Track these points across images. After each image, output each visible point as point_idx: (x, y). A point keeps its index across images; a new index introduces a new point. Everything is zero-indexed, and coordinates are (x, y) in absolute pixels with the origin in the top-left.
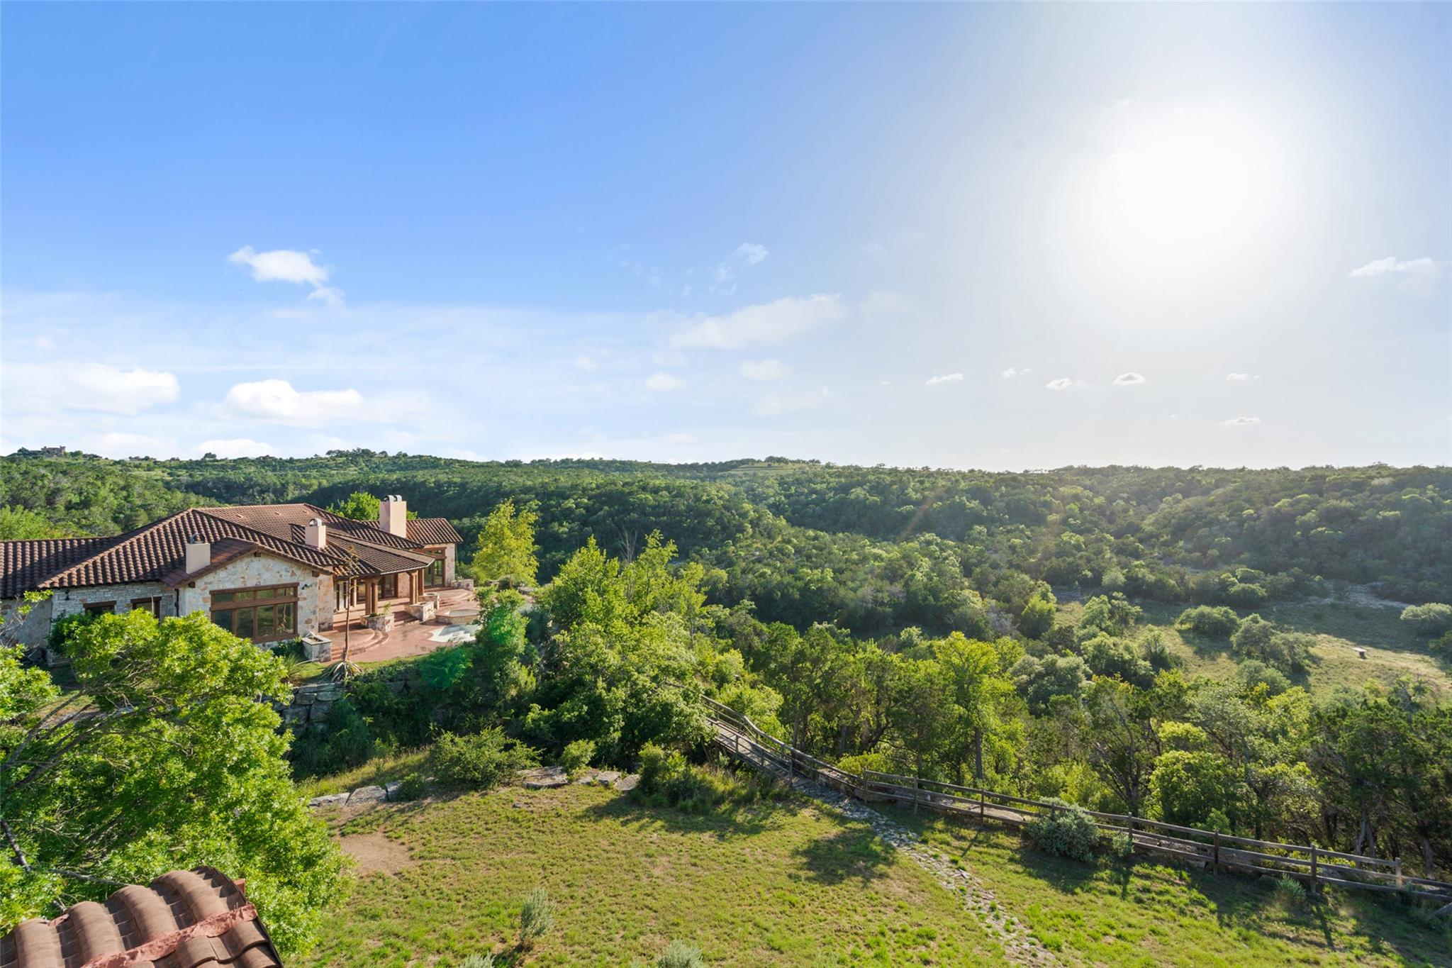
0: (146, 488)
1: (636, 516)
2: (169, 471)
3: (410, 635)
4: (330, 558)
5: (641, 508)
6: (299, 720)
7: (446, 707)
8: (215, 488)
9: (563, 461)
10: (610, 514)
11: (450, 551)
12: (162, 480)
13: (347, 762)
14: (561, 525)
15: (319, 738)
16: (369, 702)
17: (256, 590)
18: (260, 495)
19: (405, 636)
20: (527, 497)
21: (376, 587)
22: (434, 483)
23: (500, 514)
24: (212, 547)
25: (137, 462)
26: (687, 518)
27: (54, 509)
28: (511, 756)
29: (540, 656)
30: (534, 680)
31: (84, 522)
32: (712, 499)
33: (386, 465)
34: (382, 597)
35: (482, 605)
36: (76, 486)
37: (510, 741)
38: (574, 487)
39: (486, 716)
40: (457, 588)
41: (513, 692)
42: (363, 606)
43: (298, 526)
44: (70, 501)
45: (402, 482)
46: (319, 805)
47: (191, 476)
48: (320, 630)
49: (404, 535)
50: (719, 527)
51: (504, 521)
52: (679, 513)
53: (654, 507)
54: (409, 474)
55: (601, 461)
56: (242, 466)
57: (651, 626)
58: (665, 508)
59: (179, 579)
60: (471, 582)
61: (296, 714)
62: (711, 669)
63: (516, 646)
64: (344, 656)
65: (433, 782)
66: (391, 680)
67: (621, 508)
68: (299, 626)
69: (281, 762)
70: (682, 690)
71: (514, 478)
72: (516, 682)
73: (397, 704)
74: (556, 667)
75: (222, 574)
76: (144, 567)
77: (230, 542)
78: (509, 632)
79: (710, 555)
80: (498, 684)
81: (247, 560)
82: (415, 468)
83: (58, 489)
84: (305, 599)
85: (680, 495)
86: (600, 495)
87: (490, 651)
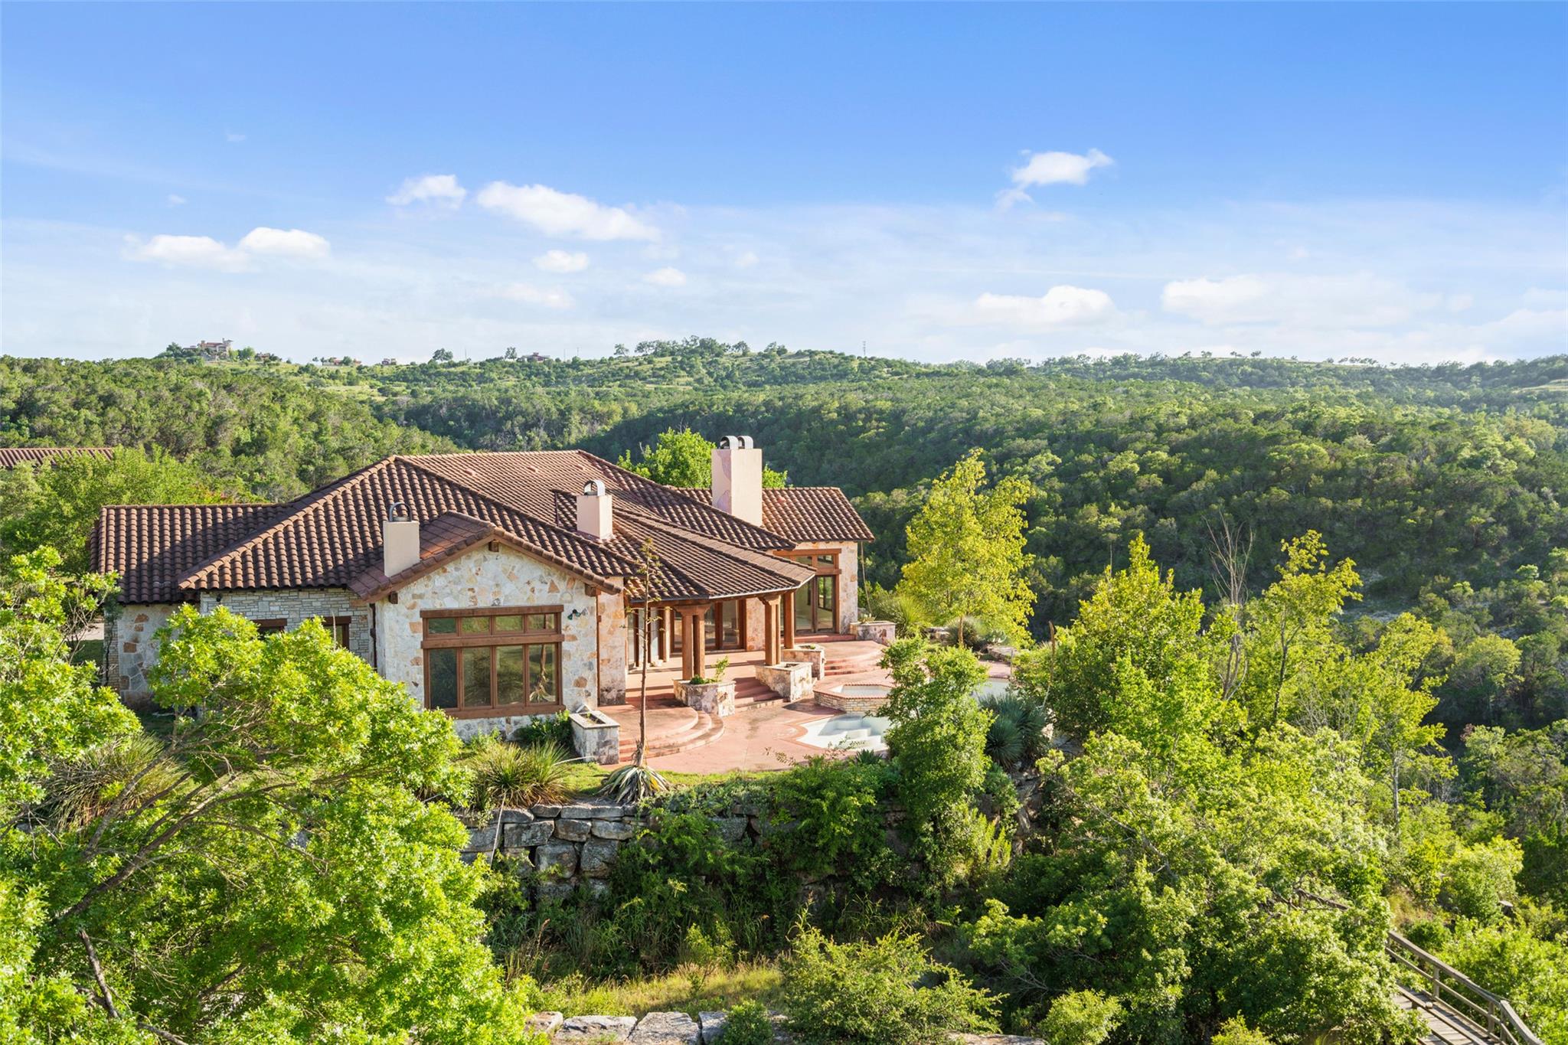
0: (345, 418)
1: (1284, 495)
2: (380, 385)
3: (763, 727)
4: (618, 559)
5: (1299, 477)
6: (562, 870)
7: (825, 881)
8: (451, 417)
9: (1116, 362)
10: (1222, 491)
11: (849, 559)
12: (371, 403)
13: (643, 963)
14: (1104, 511)
15: (595, 909)
16: (681, 850)
17: (492, 614)
18: (523, 434)
19: (754, 729)
20: (1031, 444)
21: (702, 625)
22: (838, 412)
23: (955, 481)
24: (423, 527)
25: (333, 369)
26: (1417, 503)
27: (216, 453)
28: (937, 997)
29: (1020, 798)
30: (1008, 847)
31: (258, 477)
32: (1486, 457)
33: (745, 371)
34: (717, 646)
35: (897, 677)
36: (245, 412)
37: (936, 968)
38: (1137, 423)
39: (904, 912)
40: (863, 639)
41: (961, 870)
42: (678, 662)
43: (567, 495)
44: (238, 440)
45: (775, 409)
46: (585, 1030)
47: (414, 394)
48: (601, 702)
49: (758, 522)
50: (1504, 531)
51: (963, 499)
52: (1396, 492)
53: (1330, 475)
54: (788, 390)
55: (1208, 363)
56: (494, 375)
57: (1280, 758)
58: (1360, 475)
59: (374, 584)
60: (889, 627)
61: (558, 857)
62: (1438, 876)
63: (966, 772)
64: (638, 755)
65: (785, 1026)
66: (721, 814)
67: (1249, 473)
68: (565, 690)
69: (473, 911)
70: (1339, 913)
71: (1003, 400)
72: (965, 849)
73: (732, 861)
74: (1055, 826)
75: (438, 580)
76: (324, 561)
77: (452, 520)
78: (951, 740)
79: (1475, 599)
80: (929, 848)
81: (477, 556)
82: (800, 379)
83: (221, 417)
84: (574, 638)
85: (1400, 445)
86: (1199, 443)
87: (914, 775)
